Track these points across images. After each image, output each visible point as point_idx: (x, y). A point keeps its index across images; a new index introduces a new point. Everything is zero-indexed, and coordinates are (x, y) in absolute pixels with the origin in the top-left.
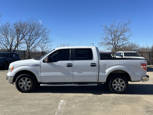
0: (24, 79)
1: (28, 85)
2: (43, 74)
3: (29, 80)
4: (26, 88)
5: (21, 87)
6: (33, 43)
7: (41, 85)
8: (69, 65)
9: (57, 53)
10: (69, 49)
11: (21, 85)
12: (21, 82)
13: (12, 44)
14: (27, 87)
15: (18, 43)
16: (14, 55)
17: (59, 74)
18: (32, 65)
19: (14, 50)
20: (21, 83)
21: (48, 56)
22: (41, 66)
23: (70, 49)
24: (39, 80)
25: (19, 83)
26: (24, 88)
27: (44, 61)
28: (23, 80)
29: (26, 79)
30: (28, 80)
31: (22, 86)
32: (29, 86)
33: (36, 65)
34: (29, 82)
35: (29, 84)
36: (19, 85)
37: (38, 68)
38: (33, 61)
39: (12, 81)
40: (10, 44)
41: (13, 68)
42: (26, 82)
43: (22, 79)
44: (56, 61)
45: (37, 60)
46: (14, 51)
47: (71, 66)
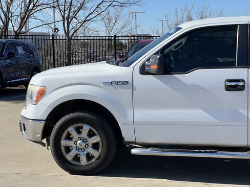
0: (79, 131)
1: (91, 150)
2: (140, 114)
3: (94, 134)
4: (84, 161)
5: (69, 157)
6: (80, 9)
7: (134, 151)
8: (233, 84)
9: (183, 41)
10: (233, 27)
11: (68, 149)
12: (69, 137)
13: (8, 9)
14: (89, 157)
15: (32, 6)
16: (20, 50)
17: (198, 114)
18: (105, 83)
19: (16, 32)
20: (69, 143)
21: (157, 53)
22: (133, 88)
23: (235, 26)
24: (127, 135)
25: (64, 143)
26: (77, 158)
27: (144, 71)
28: (74, 134)
29: (86, 128)
30: (91, 134)
31: (73, 153)
32: (96, 154)
33: (118, 83)
34: (96, 139)
35: (95, 146)
36: (63, 149)
37: (124, 92)
38: (105, 70)
39: (39, 135)
40: (5, 10)
41: (42, 94)
42: (84, 140)
43: (71, 129)
44: (185, 69)
45: (117, 65)
46: (17, 34)
47: (242, 88)
